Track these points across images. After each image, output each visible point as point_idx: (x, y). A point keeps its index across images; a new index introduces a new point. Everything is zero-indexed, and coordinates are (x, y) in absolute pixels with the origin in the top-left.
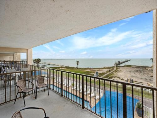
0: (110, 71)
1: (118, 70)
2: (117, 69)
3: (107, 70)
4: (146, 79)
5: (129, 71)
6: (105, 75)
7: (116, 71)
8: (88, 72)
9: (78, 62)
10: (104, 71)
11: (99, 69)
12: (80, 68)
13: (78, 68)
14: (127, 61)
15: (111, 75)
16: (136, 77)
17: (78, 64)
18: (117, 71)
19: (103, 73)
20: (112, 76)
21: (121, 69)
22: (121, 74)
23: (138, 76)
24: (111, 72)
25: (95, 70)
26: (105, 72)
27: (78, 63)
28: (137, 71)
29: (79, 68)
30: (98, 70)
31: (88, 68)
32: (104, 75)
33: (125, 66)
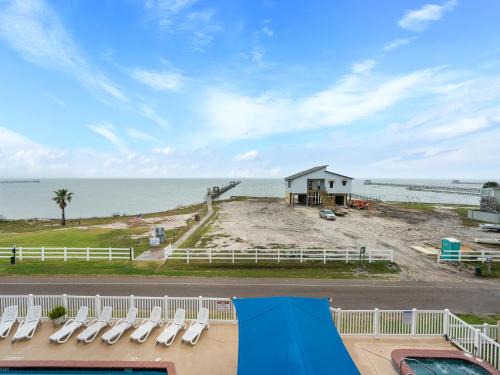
0: (197, 218)
1: (220, 212)
2: (216, 210)
3: (188, 216)
4: (284, 230)
5: (246, 212)
6: (188, 234)
7: (214, 217)
8: (119, 232)
9: (63, 193)
10: (180, 221)
11: (161, 214)
12: (79, 222)
13: (63, 222)
14: (233, 185)
15: (205, 231)
16: (265, 227)
17: (63, 205)
18: (217, 218)
19: (179, 229)
20: (209, 234)
21: (226, 209)
22: (231, 224)
23: (269, 223)
24: (201, 222)
25: (147, 220)
26: (184, 224)
27: (62, 198)
28: (262, 212)
29: (72, 221)
30: (159, 219)
31: (116, 218)
32: (183, 234)
33: (233, 199)
